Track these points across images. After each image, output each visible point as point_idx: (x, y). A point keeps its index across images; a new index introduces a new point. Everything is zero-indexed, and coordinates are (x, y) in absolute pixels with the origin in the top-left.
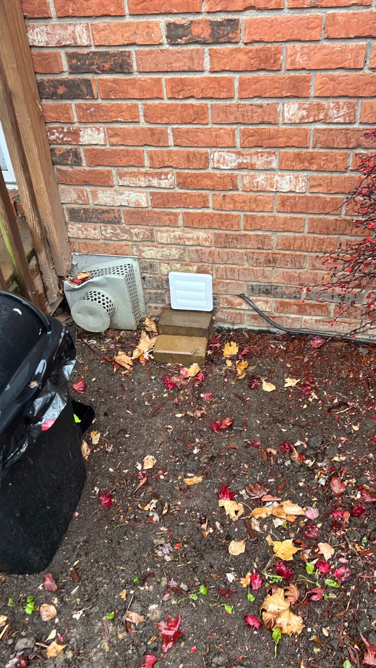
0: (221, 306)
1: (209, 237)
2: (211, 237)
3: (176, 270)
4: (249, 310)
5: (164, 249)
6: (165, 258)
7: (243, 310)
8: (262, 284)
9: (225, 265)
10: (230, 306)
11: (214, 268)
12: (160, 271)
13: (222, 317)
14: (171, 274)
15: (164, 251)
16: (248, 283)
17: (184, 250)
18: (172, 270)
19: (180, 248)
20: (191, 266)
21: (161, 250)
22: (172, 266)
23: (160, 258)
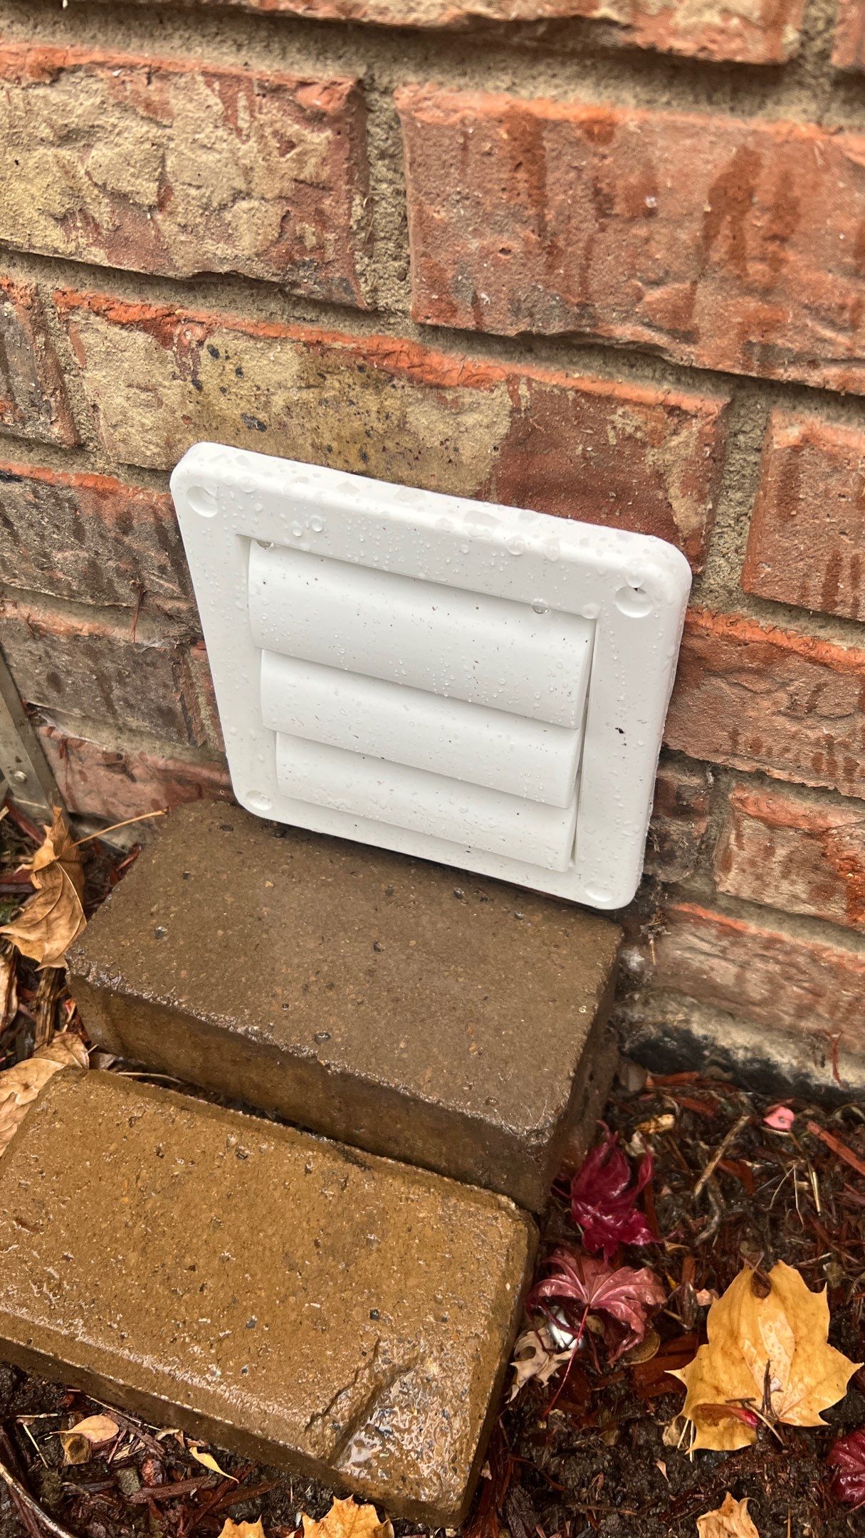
0: (731, 882)
3: (258, 430)
5: (73, 102)
6: (117, 241)
10: (833, 909)
13: (724, 973)
15: (89, 133)
17: (345, 124)
18: (204, 424)
19: (276, 91)
21: (34, 105)
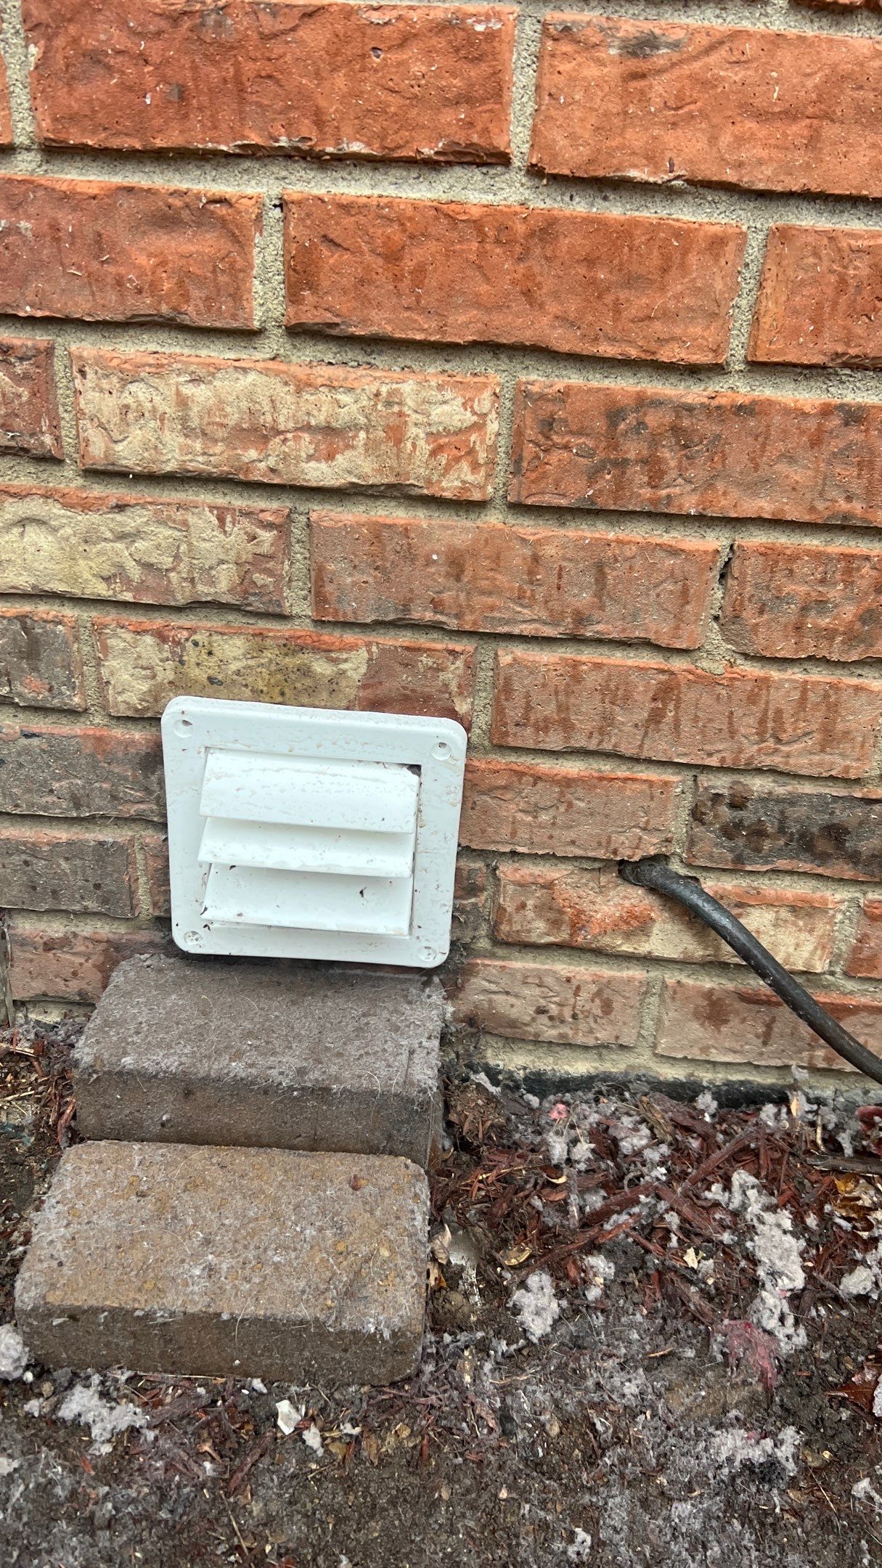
0: (503, 932)
1: (478, 427)
2: (493, 426)
3: (215, 686)
4: (684, 963)
5: (130, 521)
6: (141, 587)
7: (649, 960)
8: (808, 788)
9: (568, 653)
10: (563, 935)
11: (485, 675)
12: (103, 684)
14: (177, 707)
15: (136, 535)
16: (705, 780)
17: (282, 528)
18: (182, 685)
19: (247, 514)
20: (325, 651)
21: (104, 522)
22: (191, 655)
23: (102, 590)
